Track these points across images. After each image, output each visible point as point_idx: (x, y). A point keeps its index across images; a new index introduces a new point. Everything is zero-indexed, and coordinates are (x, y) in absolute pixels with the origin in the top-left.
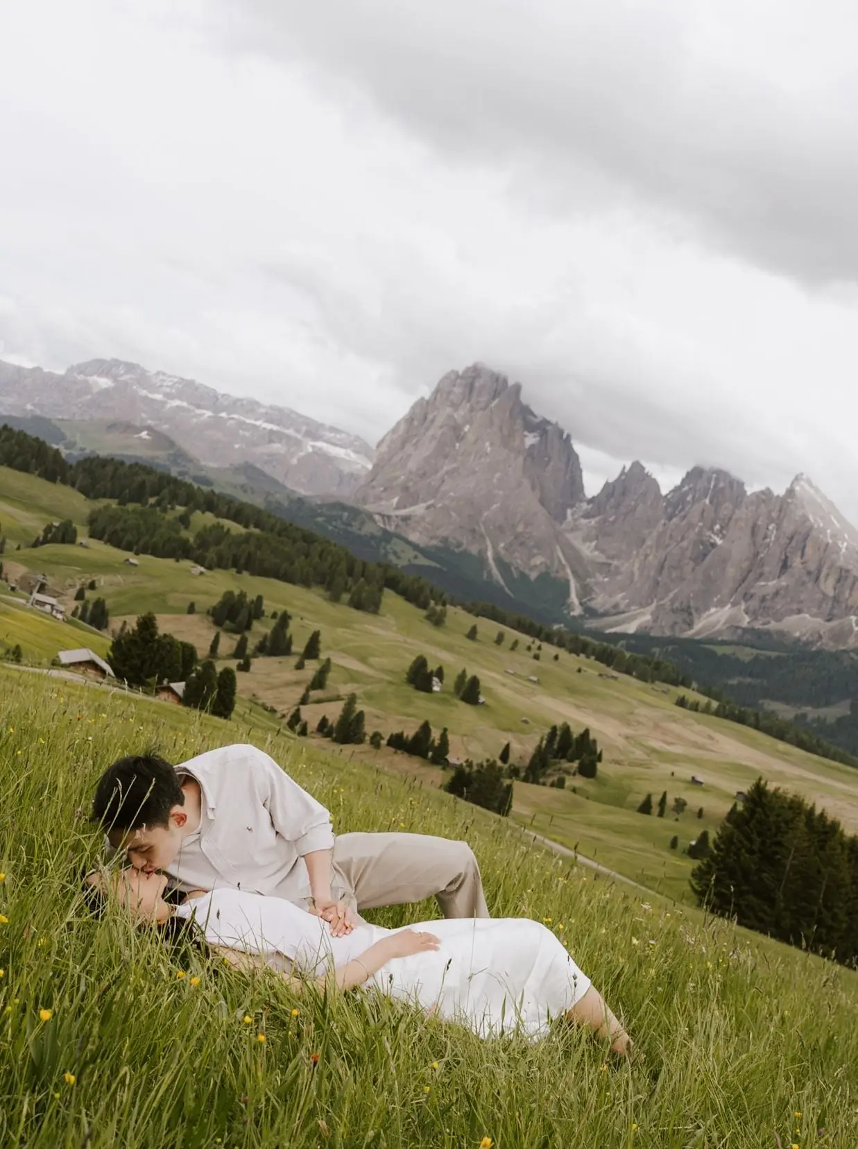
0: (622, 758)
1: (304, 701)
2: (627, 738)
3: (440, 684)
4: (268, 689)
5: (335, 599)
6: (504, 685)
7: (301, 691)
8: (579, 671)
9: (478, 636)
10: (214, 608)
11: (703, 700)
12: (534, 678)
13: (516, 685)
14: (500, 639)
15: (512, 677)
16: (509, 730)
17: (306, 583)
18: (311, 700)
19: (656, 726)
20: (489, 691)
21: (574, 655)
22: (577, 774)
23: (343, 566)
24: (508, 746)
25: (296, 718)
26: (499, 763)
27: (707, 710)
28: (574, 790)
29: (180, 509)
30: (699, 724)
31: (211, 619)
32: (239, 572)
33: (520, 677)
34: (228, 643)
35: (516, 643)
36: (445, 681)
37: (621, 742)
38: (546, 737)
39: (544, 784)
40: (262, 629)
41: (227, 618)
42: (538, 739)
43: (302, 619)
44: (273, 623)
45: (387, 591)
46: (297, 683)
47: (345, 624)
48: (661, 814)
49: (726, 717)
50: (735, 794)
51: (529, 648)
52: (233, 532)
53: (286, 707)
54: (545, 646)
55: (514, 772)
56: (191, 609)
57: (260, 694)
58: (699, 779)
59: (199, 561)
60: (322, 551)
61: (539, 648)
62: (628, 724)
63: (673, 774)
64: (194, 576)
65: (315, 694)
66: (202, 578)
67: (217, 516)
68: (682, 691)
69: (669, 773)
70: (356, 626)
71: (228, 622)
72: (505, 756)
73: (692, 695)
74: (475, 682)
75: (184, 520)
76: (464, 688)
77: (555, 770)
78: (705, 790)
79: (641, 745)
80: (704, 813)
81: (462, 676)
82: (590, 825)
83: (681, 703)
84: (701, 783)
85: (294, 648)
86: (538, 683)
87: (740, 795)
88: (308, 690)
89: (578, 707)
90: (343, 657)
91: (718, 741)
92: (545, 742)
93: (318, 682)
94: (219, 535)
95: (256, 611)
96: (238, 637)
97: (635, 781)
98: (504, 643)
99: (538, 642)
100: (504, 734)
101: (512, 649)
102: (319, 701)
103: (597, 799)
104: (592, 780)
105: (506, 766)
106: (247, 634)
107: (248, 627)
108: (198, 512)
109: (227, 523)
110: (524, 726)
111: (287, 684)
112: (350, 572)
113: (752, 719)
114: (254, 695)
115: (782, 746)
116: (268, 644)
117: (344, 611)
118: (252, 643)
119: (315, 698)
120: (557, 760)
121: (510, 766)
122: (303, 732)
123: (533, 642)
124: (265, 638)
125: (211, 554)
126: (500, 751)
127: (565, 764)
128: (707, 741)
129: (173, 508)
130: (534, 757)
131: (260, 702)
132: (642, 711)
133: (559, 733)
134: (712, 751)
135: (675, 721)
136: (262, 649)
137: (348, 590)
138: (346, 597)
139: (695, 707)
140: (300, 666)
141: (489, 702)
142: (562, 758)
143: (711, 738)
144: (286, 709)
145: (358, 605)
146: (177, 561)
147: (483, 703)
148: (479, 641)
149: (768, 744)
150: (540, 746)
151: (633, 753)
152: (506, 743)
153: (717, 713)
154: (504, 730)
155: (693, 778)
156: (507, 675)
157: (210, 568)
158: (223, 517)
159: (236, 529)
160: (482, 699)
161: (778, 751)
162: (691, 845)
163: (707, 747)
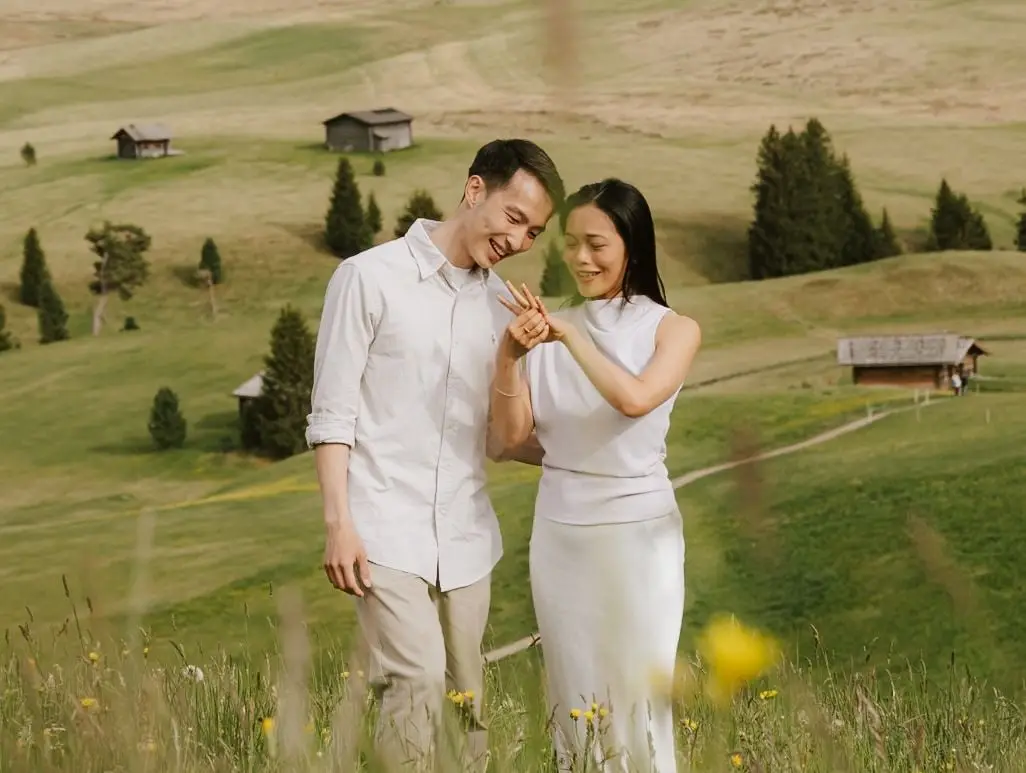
48: (54, 329)
50: (320, 134)
58: (144, 128)
63: (29, 152)
69: (18, 159)
78: (195, 167)
80: (225, 257)
84: (163, 143)
87: (345, 130)
134: (142, 27)
155: (121, 136)
162: (243, 399)
163: (112, 16)
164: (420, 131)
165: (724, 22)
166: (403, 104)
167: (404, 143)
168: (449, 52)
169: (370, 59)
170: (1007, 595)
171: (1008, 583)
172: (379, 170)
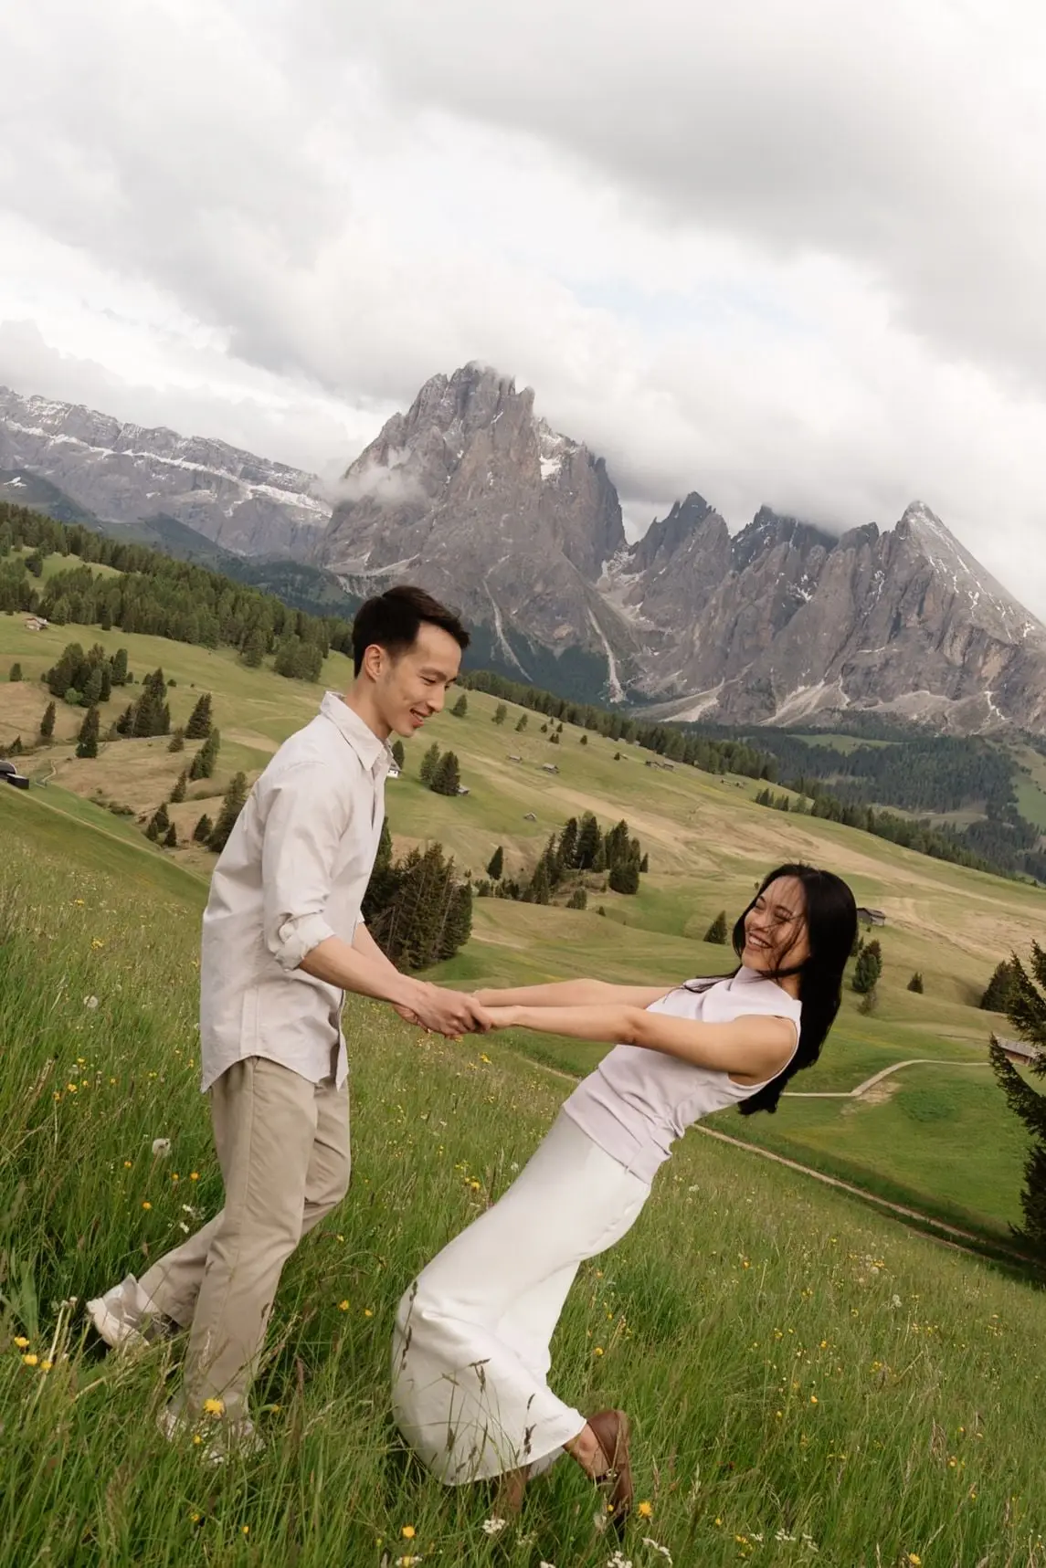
0: (679, 869)
1: (177, 797)
2: (687, 843)
3: (398, 768)
4: (123, 782)
5: (252, 663)
6: (501, 772)
7: (176, 781)
8: (617, 757)
9: (468, 713)
10: (52, 671)
11: (794, 797)
12: (552, 767)
13: (520, 773)
14: (500, 716)
15: (516, 764)
16: (504, 831)
17: (208, 641)
18: (188, 795)
19: (730, 828)
20: (477, 779)
21: (609, 739)
22: (608, 888)
23: (267, 620)
24: (499, 852)
25: (161, 820)
26: (486, 877)
27: (799, 809)
28: (601, 912)
29: (29, 551)
30: (790, 825)
31: (46, 687)
32: (106, 628)
33: (530, 764)
34: (68, 720)
35: (524, 720)
36: (405, 763)
37: (678, 848)
38: (559, 836)
39: (555, 904)
40: (122, 699)
41: (72, 685)
42: (547, 839)
43: (192, 686)
44: (141, 690)
45: (331, 653)
46: (169, 771)
47: (261, 694)
49: (827, 818)
51: (544, 729)
52: (106, 577)
53: (149, 806)
54: (567, 727)
55: (512, 891)
56: (16, 674)
57: (109, 788)
59: (43, 612)
60: (237, 599)
61: (560, 729)
62: (688, 825)
64: (32, 633)
65: (193, 786)
66: (45, 634)
67: (85, 560)
68: (762, 785)
70: (281, 697)
71: (72, 690)
72: (495, 867)
73: (778, 791)
74: (451, 762)
75: (33, 565)
76: (435, 771)
77: (573, 885)
79: (708, 851)
81: (432, 754)
82: (624, 962)
83: (764, 799)
85: (173, 725)
86: (555, 771)
88: (182, 779)
89: (611, 802)
90: (254, 736)
91: (818, 847)
92: (557, 845)
93: (201, 769)
94: (81, 580)
95: (117, 673)
96: (85, 711)
97: (699, 898)
98: (505, 722)
99: (557, 722)
100: (496, 835)
101: (518, 729)
102: (201, 796)
103: (638, 924)
104: (630, 897)
105: (497, 883)
106: (101, 707)
107: (104, 696)
108: (58, 555)
109: (98, 569)
110: (526, 824)
111: (154, 773)
112: (279, 628)
113: (865, 819)
114: (100, 792)
115: (907, 853)
116: (133, 719)
117: (264, 677)
118: (108, 717)
119: (196, 791)
120: (577, 871)
121: (503, 884)
122: (170, 842)
123: (552, 722)
124: (128, 713)
125: (63, 604)
126: (488, 861)
127: (590, 876)
128: (803, 847)
129: (17, 550)
130: (541, 866)
131: (109, 800)
132: (710, 810)
133: (579, 828)
135: (756, 823)
136: (123, 729)
137: (269, 651)
138: (270, 660)
139: (783, 805)
140: (176, 747)
141: (474, 791)
142: (583, 868)
143: (809, 844)
144: (147, 809)
145: (286, 671)
146: (11, 614)
147: (466, 792)
148: (468, 718)
149: (888, 850)
150: (549, 851)
151: (695, 863)
152: (497, 848)
153: (814, 813)
154: (494, 830)
156: (510, 762)
157: (60, 622)
158: (94, 561)
159: (109, 573)
160: (463, 788)
161: (904, 859)
163: (804, 853)
164: (887, 922)
165: (1003, 922)
166: (885, 912)
167: (881, 924)
168: (909, 901)
169: (882, 895)
170: (1011, 1136)
171: (1012, 1132)
172: (869, 930)
